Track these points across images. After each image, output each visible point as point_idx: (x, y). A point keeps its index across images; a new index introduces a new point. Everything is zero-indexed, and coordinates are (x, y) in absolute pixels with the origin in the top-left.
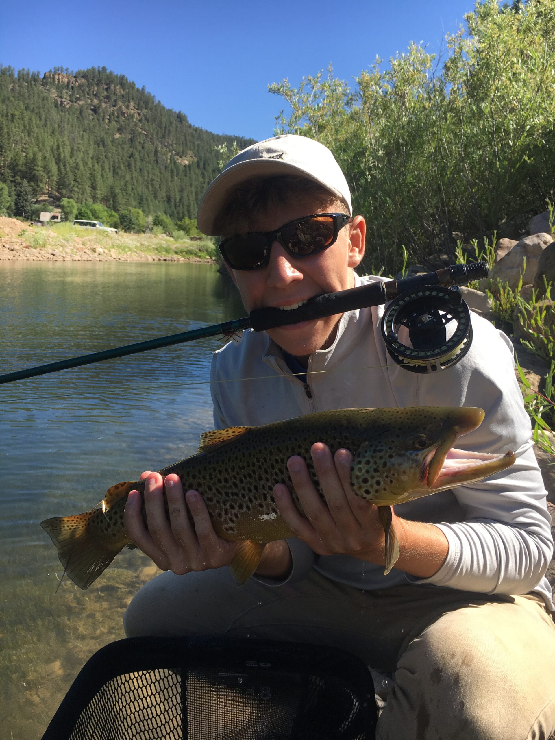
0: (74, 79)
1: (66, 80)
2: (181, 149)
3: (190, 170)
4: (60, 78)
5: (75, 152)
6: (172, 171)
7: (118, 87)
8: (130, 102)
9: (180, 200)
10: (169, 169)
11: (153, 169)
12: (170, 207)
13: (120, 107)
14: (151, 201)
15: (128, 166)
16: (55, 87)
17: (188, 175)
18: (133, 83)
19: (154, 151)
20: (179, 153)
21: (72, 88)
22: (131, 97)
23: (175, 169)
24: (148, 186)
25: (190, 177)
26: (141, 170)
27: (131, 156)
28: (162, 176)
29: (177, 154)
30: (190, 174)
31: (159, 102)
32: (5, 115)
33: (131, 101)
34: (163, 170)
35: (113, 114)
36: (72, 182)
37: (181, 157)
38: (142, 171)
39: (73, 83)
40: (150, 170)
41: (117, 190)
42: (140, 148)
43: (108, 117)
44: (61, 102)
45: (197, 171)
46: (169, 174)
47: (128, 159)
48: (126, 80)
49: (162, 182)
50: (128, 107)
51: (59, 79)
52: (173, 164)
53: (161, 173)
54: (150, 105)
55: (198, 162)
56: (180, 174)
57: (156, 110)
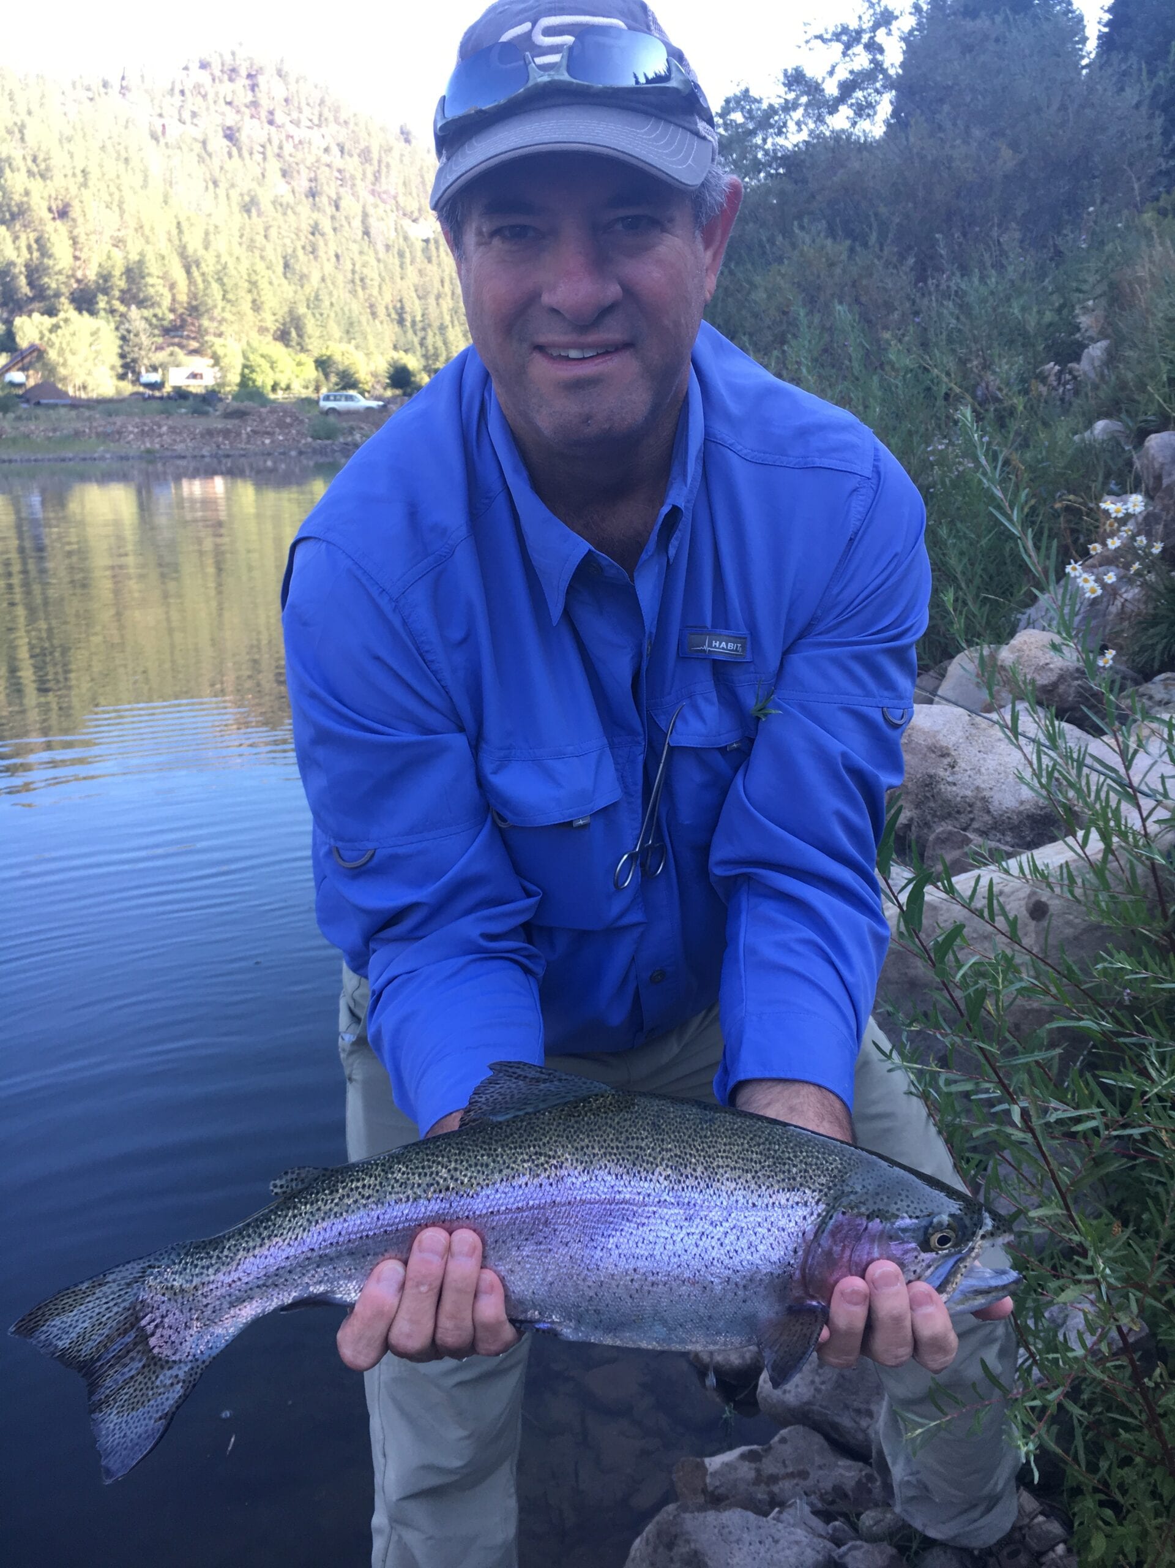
0: (184, 74)
2: (415, 205)
3: (438, 249)
5: (212, 237)
6: (401, 255)
7: (274, 82)
8: (301, 113)
9: (423, 315)
10: (396, 251)
11: (361, 253)
12: (405, 332)
13: (284, 125)
14: (368, 323)
15: (312, 253)
16: (147, 95)
17: (434, 259)
19: (360, 214)
20: (412, 212)
21: (182, 92)
22: (303, 101)
23: (407, 250)
24: (356, 291)
25: (439, 265)
26: (337, 256)
27: (315, 230)
28: (382, 266)
29: (409, 216)
30: (438, 256)
32: (70, 173)
33: (304, 109)
34: (382, 254)
35: (270, 141)
36: (220, 304)
37: (416, 221)
38: (342, 259)
39: (181, 82)
40: (357, 257)
41: (302, 310)
42: (330, 210)
43: (260, 149)
44: (163, 126)
46: (397, 261)
47: (311, 237)
49: (383, 280)
50: (298, 124)
52: (401, 240)
53: (379, 260)
56: (418, 260)
57: (356, 124)
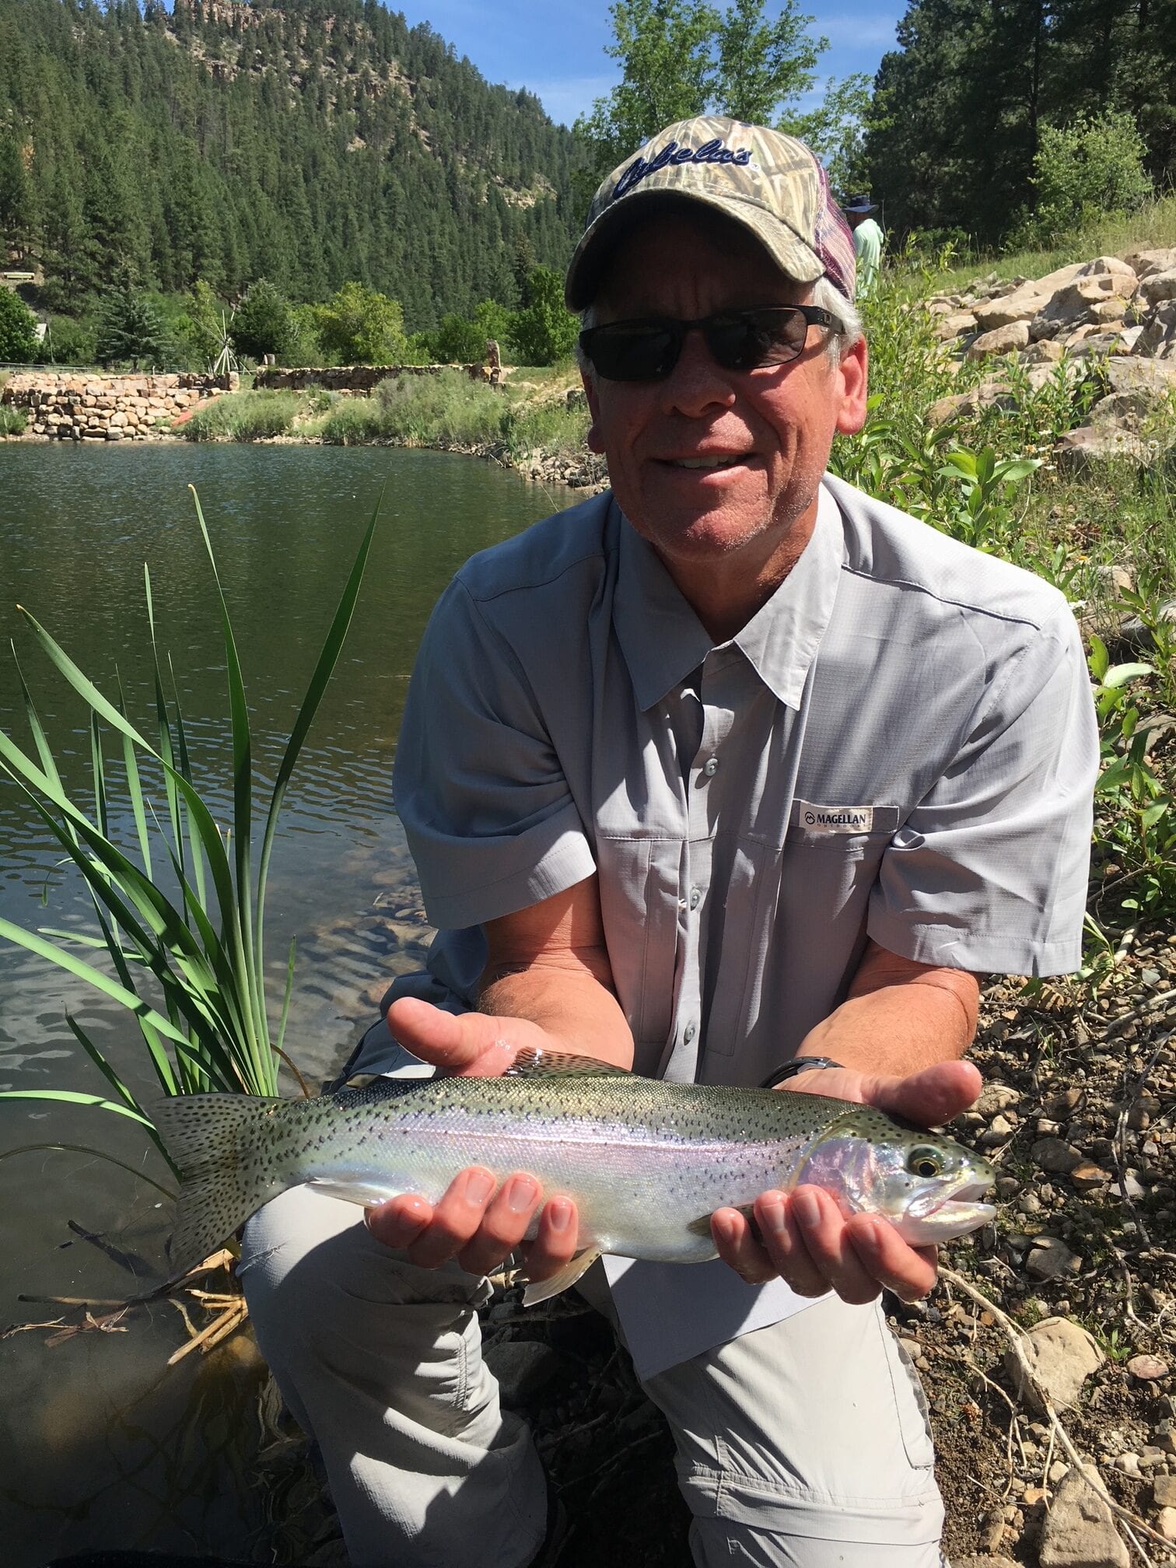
0: (250, 11)
1: (229, 14)
2: (517, 171)
3: (538, 221)
4: (215, 10)
6: (491, 225)
7: (358, 26)
8: (390, 62)
10: (486, 221)
13: (365, 74)
16: (200, 33)
18: (401, 16)
19: (446, 175)
20: (511, 178)
21: (246, 33)
22: (392, 48)
23: (499, 221)
29: (509, 182)
31: (465, 59)
33: (392, 58)
34: (467, 223)
35: (348, 91)
37: (517, 189)
39: (247, 20)
43: (334, 101)
44: (216, 67)
45: (556, 222)
48: (384, 10)
50: (384, 74)
51: (211, 14)
52: (494, 208)
53: (462, 230)
54: (440, 67)
55: (559, 198)
56: (512, 232)
